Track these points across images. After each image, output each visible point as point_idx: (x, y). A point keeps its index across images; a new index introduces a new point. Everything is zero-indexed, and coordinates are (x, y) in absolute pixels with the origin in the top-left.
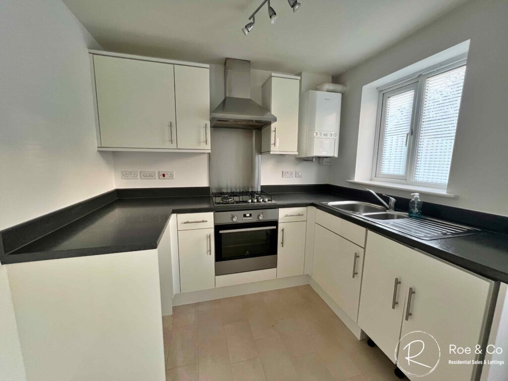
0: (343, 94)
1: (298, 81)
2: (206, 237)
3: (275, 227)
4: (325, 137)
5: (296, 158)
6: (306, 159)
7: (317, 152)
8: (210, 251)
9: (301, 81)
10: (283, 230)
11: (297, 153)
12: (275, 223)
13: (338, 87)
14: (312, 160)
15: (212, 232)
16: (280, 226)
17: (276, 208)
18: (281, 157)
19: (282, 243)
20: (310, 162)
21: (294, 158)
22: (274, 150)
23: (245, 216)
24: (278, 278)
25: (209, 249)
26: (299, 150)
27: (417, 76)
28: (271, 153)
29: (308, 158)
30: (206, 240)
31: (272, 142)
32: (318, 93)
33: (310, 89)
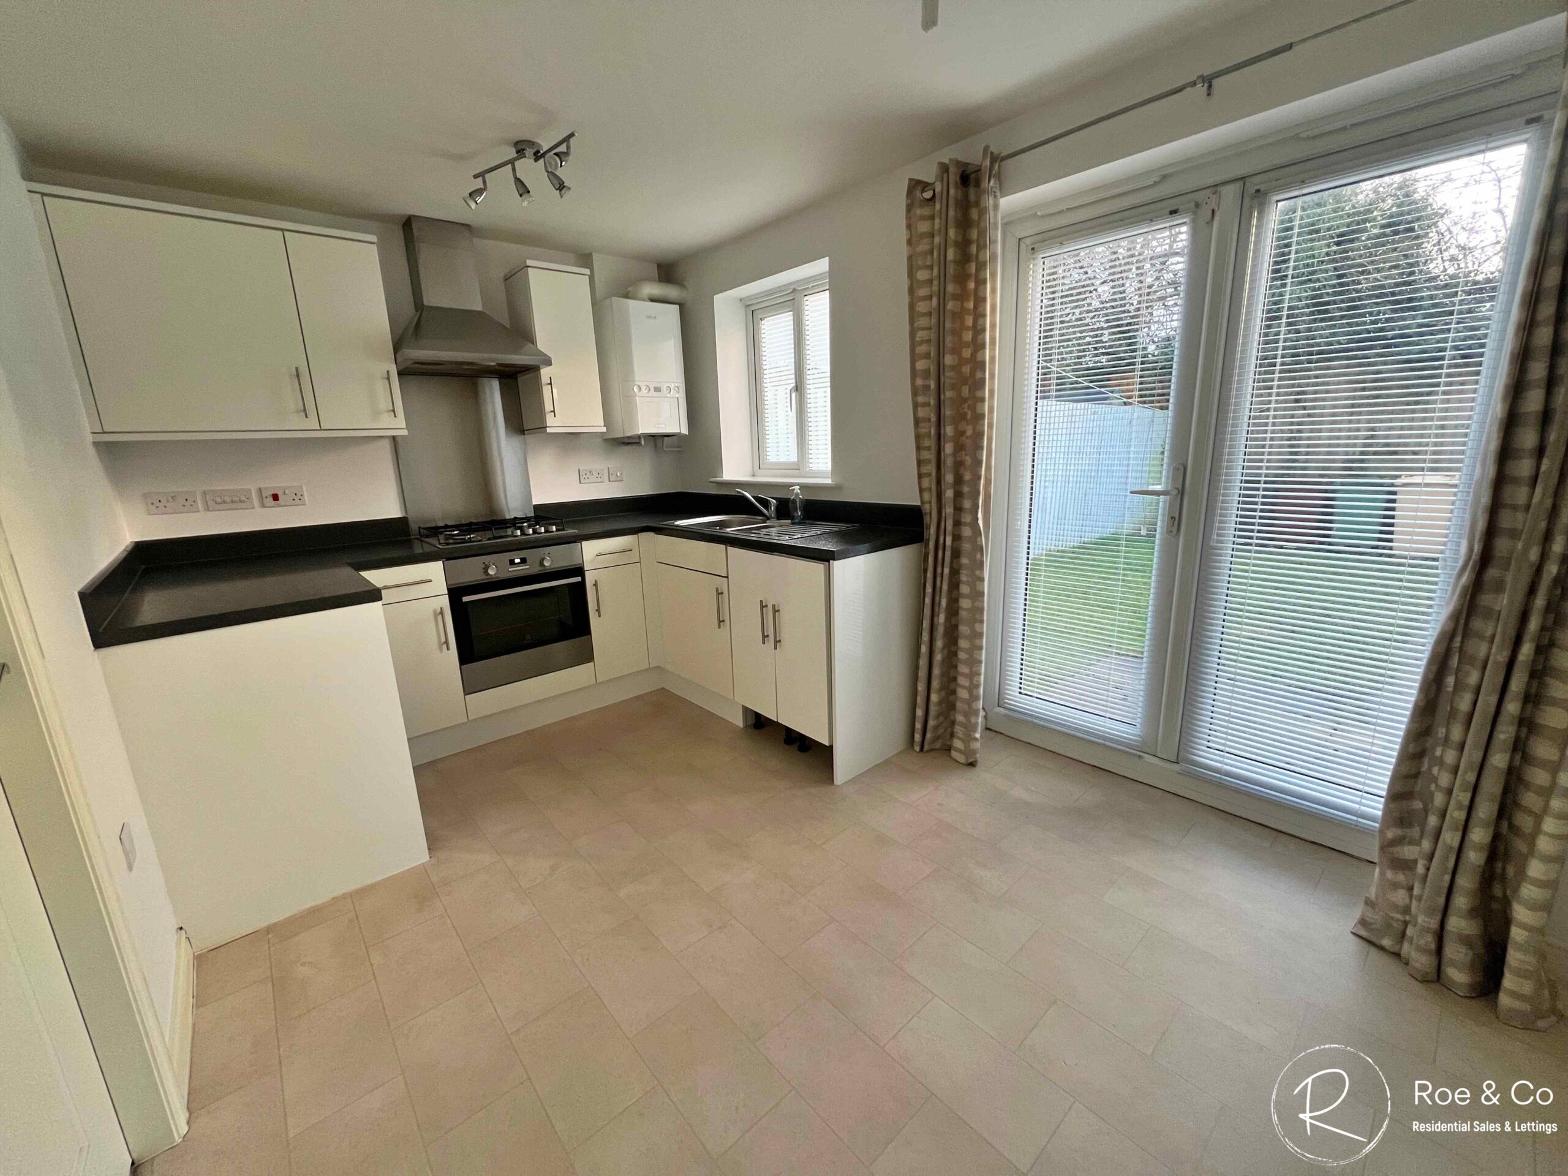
0: (682, 306)
1: (586, 279)
2: (432, 617)
3: (579, 579)
4: (656, 394)
5: (606, 440)
6: (626, 441)
7: (645, 426)
8: (446, 642)
9: (591, 278)
10: (595, 585)
11: (604, 429)
12: (579, 571)
13: (672, 292)
14: (639, 443)
15: (445, 601)
16: (590, 578)
17: (575, 542)
18: (571, 440)
19: (598, 610)
20: (635, 447)
21: (600, 440)
22: (554, 424)
23: (512, 562)
24: (598, 681)
25: (443, 640)
26: (607, 424)
27: (790, 291)
28: (549, 430)
29: (629, 438)
30: (433, 624)
31: (548, 407)
32: (631, 303)
33: (614, 295)
